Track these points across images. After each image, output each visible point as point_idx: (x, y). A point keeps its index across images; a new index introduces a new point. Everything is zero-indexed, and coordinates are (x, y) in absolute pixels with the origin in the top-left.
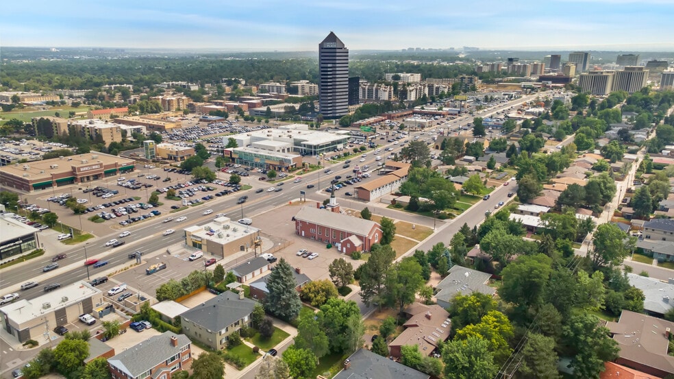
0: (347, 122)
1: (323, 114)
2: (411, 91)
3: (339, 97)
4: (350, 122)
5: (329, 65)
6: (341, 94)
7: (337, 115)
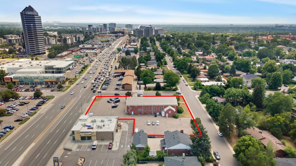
0: (53, 56)
1: (33, 52)
2: (68, 39)
3: (40, 43)
4: (55, 55)
5: (32, 25)
6: (41, 40)
7: (40, 52)
